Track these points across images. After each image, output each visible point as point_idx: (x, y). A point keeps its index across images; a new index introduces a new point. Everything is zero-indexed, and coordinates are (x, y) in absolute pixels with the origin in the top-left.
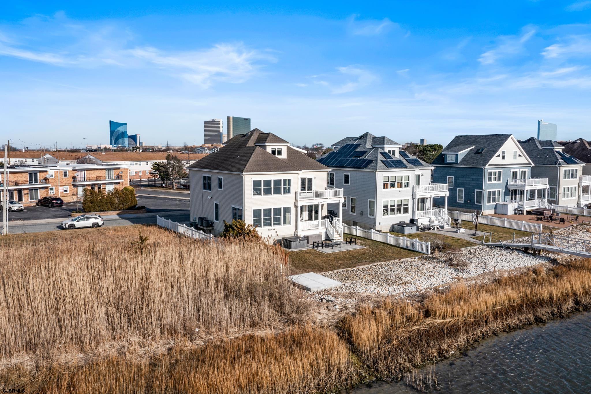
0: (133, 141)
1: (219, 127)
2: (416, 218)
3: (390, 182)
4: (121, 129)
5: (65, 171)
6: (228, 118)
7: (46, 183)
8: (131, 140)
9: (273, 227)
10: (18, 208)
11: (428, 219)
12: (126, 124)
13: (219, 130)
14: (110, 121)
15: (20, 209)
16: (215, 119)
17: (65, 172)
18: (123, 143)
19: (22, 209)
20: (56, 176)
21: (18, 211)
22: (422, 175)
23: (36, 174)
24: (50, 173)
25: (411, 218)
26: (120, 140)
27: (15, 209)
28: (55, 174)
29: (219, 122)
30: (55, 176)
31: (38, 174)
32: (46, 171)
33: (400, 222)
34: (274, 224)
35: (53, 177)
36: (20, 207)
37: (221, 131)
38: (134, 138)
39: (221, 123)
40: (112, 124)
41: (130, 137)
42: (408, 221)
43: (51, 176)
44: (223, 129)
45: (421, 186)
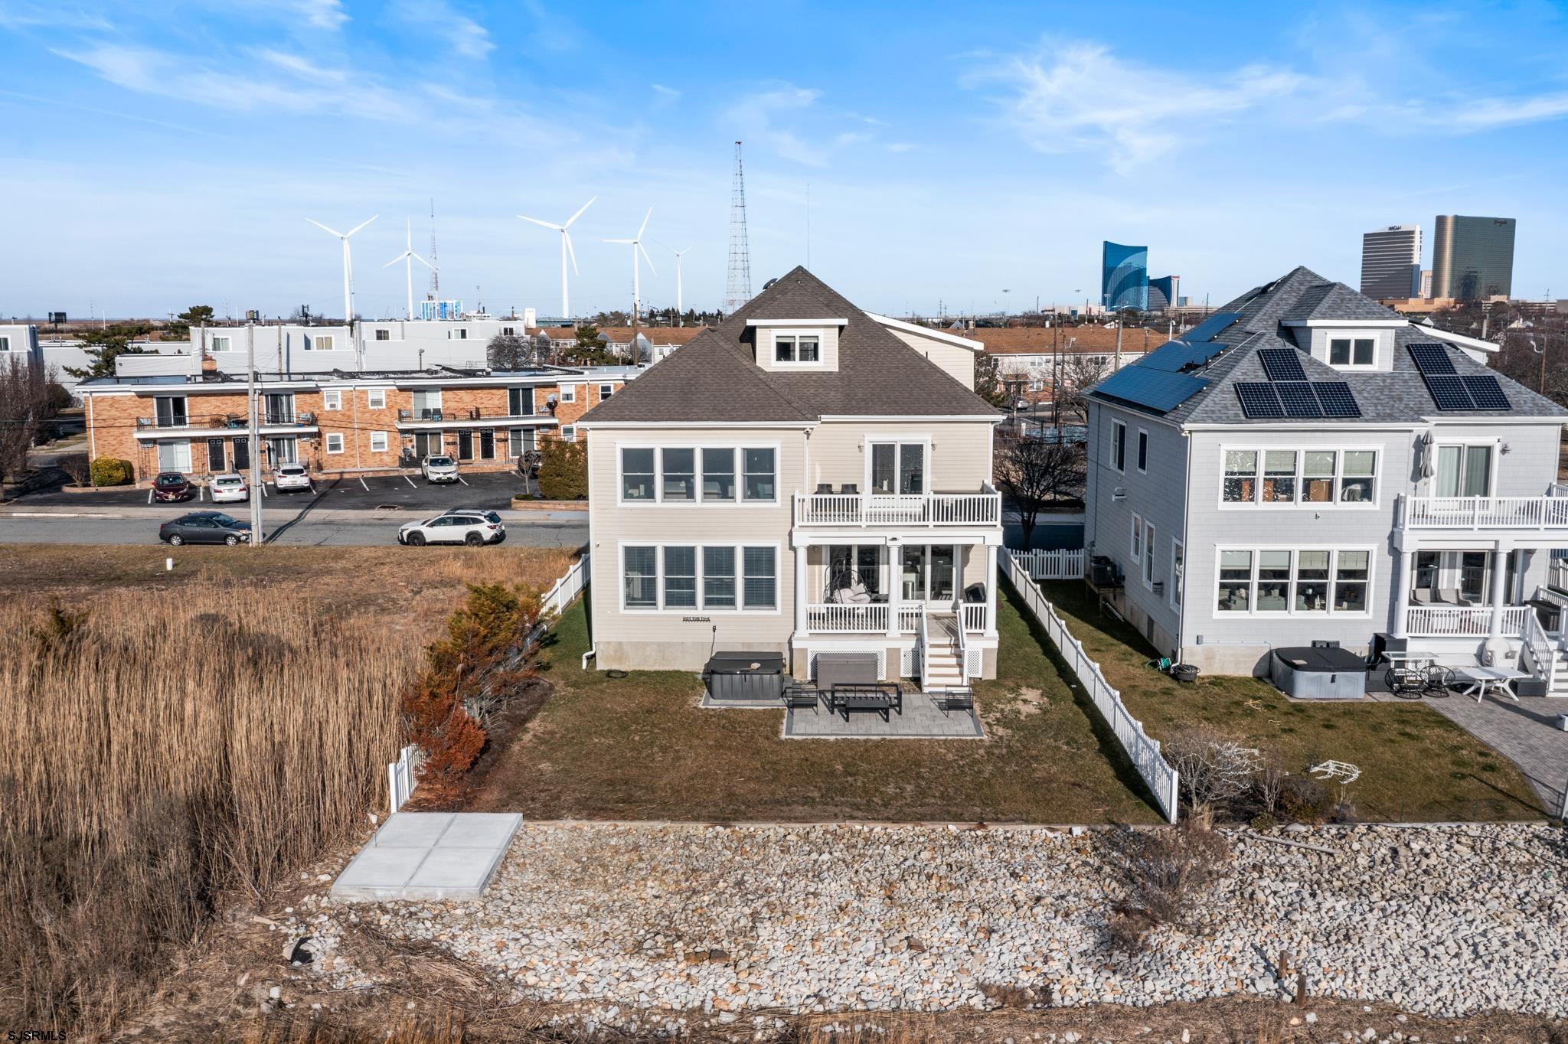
0: (1162, 295)
1: (1410, 248)
2: (1401, 634)
3: (1261, 476)
4: (1133, 261)
5: (606, 384)
6: (1441, 221)
7: (553, 414)
8: (1156, 290)
9: (700, 610)
10: (441, 475)
11: (1473, 647)
12: (1145, 249)
13: (1410, 256)
14: (1106, 243)
15: (444, 477)
16: (1398, 225)
17: (606, 389)
18: (1138, 301)
19: (450, 478)
20: (581, 398)
21: (440, 482)
22: (1504, 451)
23: (528, 391)
24: (564, 390)
25: (1383, 630)
26: (1130, 292)
27: (433, 477)
28: (578, 393)
29: (1412, 232)
30: (577, 399)
31: (534, 391)
32: (553, 385)
33: (1314, 643)
34: (708, 602)
35: (573, 401)
36: (445, 474)
37: (1416, 261)
38: (1164, 285)
39: (1417, 236)
40: (1113, 252)
41: (1154, 283)
42: (1359, 646)
43: (568, 397)
44: (1422, 257)
45: (1493, 497)
